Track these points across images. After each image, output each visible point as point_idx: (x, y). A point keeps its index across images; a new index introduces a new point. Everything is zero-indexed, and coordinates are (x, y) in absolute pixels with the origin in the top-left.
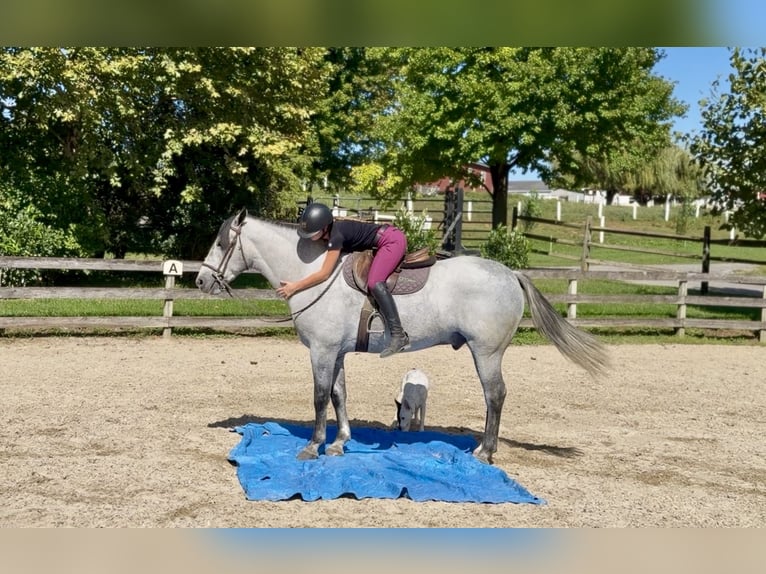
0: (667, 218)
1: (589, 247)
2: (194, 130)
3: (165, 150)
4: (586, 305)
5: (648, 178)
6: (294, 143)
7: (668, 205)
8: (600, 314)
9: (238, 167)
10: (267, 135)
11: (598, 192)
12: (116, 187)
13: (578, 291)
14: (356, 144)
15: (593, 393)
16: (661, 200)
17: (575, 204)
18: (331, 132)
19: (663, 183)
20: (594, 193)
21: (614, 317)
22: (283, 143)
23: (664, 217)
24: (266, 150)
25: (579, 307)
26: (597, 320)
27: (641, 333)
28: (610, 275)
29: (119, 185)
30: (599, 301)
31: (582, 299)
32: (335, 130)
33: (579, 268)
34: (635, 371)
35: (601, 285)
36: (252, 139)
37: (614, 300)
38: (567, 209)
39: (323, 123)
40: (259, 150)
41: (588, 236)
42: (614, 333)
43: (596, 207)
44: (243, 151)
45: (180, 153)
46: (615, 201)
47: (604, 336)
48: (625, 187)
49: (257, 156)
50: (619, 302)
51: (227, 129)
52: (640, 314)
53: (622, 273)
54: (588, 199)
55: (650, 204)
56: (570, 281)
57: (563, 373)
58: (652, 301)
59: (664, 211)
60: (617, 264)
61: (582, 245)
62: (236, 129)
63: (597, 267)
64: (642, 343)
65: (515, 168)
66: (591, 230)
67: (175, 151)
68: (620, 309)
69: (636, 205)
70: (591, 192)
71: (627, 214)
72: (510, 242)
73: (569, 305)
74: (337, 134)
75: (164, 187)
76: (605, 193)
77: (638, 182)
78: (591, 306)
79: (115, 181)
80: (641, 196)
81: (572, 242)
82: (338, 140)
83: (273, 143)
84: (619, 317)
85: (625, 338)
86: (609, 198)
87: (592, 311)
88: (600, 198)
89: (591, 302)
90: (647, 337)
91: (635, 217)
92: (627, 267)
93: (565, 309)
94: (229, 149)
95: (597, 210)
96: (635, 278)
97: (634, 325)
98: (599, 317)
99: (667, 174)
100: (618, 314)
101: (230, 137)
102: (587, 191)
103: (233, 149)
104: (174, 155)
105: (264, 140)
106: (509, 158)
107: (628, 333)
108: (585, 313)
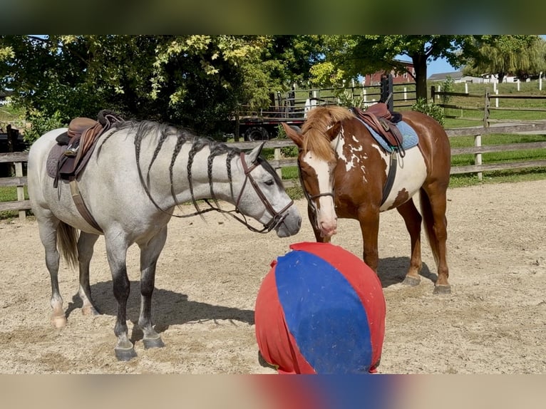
0: (540, 89)
1: (488, 110)
2: (174, 42)
3: (155, 61)
4: (489, 154)
5: (526, 63)
6: (254, 47)
7: (541, 80)
8: (500, 160)
9: (212, 69)
10: (233, 43)
11: (492, 76)
12: (120, 93)
13: (482, 144)
14: (321, 53)
15: (500, 229)
16: (535, 77)
17: (478, 84)
18: (302, 46)
19: (536, 65)
20: (490, 77)
21: (512, 161)
22: (245, 48)
23: (539, 88)
24: (233, 54)
25: (483, 156)
26: (498, 165)
27: (533, 171)
28: (506, 129)
29: (123, 92)
30: (499, 150)
31: (486, 150)
32: (305, 45)
33: (483, 127)
34: (533, 204)
35: (499, 137)
36: (220, 46)
37: (511, 148)
38: (472, 88)
39: (296, 40)
40: (228, 54)
41: (487, 102)
42: (512, 174)
43: (492, 85)
44: (215, 57)
45: (166, 62)
46: (504, 81)
47: (504, 176)
48: (510, 70)
49: (226, 59)
50: (515, 150)
51: (199, 39)
52: (531, 157)
53: (516, 126)
54: (486, 81)
55: (528, 80)
56: (476, 136)
57: (473, 212)
58: (541, 146)
59: (539, 84)
60: (510, 121)
61: (484, 109)
62: (206, 39)
63: (495, 124)
64: (535, 180)
65: (430, 57)
66: (489, 98)
67: (163, 60)
68: (515, 155)
69: (518, 81)
70: (488, 77)
71: (513, 88)
72: (428, 111)
73: (476, 154)
74: (307, 48)
75: (159, 91)
76: (497, 76)
77: (518, 66)
78: (494, 154)
79: (119, 90)
80: (521, 75)
81: (476, 108)
82: (307, 51)
83: (238, 48)
84: (515, 161)
85: (521, 177)
86: (500, 79)
87: (494, 157)
88: (494, 80)
89: (493, 151)
90: (539, 174)
91: (519, 89)
92: (519, 122)
93: (473, 158)
94: (204, 55)
95: (493, 87)
96: (526, 130)
97: (527, 166)
98: (499, 162)
99: (539, 59)
100: (513, 159)
101: (201, 46)
102: (485, 76)
103: (207, 55)
104: (163, 64)
105: (231, 46)
106: (425, 50)
107: (523, 173)
108: (488, 160)
